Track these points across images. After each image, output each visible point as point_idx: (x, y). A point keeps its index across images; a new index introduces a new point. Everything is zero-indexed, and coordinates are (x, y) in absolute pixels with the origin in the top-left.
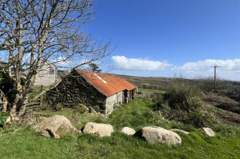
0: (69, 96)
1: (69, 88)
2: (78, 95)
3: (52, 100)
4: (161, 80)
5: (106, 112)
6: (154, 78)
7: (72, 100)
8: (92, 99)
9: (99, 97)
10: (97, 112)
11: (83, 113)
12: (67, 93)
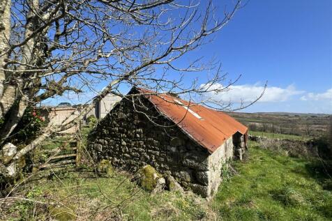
0: (124, 143)
1: (124, 127)
2: (141, 142)
3: (97, 151)
4: (280, 117)
5: (209, 192)
6: (267, 114)
7: (129, 153)
8: (172, 155)
9: (189, 150)
10: (185, 188)
11: (151, 191)
12: (120, 138)
